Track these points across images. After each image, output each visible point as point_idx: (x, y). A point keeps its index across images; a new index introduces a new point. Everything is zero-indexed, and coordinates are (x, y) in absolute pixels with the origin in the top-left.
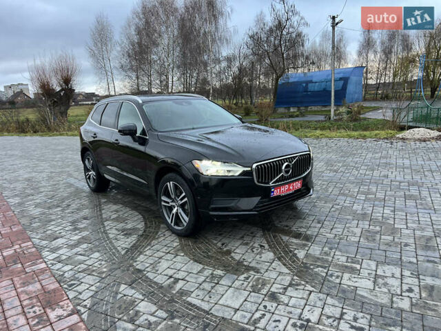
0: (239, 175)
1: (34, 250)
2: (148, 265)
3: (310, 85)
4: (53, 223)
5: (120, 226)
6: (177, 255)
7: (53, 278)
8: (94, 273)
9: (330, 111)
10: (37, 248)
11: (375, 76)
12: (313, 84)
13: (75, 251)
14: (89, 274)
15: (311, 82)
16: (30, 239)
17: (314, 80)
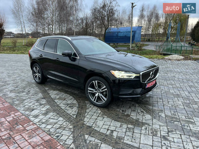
0: (134, 78)
1: (24, 117)
2: (92, 123)
3: (119, 34)
4: (26, 101)
5: (64, 102)
6: (104, 118)
7: (44, 133)
8: (66, 129)
9: (130, 45)
10: (25, 116)
11: (144, 31)
12: (121, 33)
13: (48, 116)
14: (64, 130)
15: (120, 32)
16: (18, 111)
17: (121, 31)
